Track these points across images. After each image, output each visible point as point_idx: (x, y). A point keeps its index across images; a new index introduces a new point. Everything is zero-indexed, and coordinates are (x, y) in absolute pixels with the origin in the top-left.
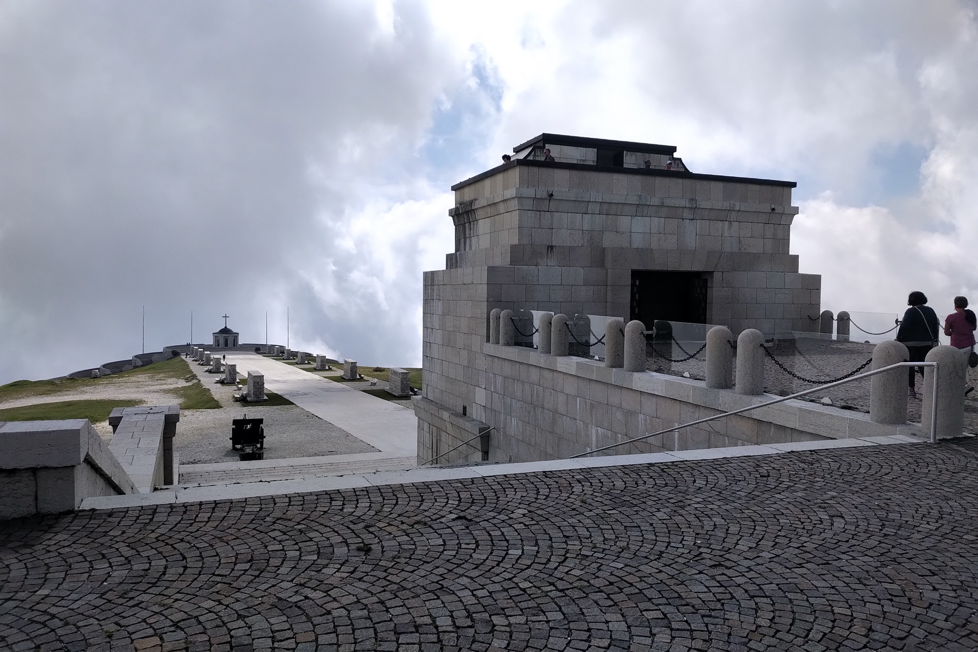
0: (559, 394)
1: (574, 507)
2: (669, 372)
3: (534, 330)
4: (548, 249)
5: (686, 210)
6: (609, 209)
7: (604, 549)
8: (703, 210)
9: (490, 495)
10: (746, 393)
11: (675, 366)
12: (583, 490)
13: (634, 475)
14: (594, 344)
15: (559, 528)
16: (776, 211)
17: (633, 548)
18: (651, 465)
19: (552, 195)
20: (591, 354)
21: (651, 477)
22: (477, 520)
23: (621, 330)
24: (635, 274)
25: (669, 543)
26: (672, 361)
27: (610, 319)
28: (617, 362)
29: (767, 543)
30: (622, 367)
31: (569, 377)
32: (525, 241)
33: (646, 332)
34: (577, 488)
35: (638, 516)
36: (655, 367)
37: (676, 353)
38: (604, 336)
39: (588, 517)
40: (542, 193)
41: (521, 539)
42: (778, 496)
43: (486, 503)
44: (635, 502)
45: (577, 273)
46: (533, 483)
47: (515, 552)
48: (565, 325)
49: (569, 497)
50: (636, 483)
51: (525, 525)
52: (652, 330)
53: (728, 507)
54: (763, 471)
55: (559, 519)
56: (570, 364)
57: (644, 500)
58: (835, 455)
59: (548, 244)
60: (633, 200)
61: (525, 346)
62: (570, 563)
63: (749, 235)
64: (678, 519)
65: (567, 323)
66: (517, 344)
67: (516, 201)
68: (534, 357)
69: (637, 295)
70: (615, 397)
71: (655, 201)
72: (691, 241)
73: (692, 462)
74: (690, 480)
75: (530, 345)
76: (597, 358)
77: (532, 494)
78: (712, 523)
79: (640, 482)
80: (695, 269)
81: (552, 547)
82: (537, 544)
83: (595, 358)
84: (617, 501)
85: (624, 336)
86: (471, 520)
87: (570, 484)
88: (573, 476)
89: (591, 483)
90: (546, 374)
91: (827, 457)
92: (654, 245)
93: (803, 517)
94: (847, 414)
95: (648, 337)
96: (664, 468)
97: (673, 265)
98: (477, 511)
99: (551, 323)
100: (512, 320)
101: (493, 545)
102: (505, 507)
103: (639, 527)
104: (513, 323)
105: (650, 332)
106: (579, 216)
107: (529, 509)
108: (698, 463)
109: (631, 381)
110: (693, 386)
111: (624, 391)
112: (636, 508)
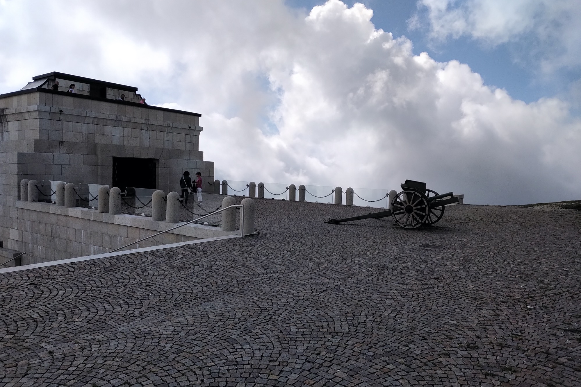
0: (70, 229)
1: (87, 274)
2: (134, 214)
3: (52, 193)
4: (60, 143)
5: (143, 125)
6: (98, 121)
7: (102, 286)
8: (153, 126)
9: (45, 274)
10: (171, 222)
11: (137, 211)
12: (91, 268)
13: (114, 260)
14: (91, 201)
15: (81, 282)
16: (191, 128)
17: (114, 285)
18: (123, 255)
19: (61, 111)
20: (90, 206)
21: (123, 260)
22: (41, 284)
23: (107, 192)
24: (115, 159)
25: (129, 281)
26: (135, 208)
27: (101, 187)
28: (105, 209)
29: (168, 277)
30: (108, 212)
31: (76, 219)
32: (44, 138)
33: (121, 193)
34: (88, 267)
35: (116, 274)
36: (126, 211)
37: (138, 204)
38: (98, 195)
39: (94, 277)
40: (55, 109)
41: (64, 288)
42: (176, 261)
43: (43, 277)
44: (114, 269)
45: (79, 158)
46: (65, 268)
47: (61, 292)
48: (73, 189)
49: (84, 271)
50: (116, 263)
51: (64, 283)
52: (125, 192)
53: (154, 267)
54: (172, 253)
55: (80, 279)
56: (77, 212)
57: (119, 268)
58: (203, 245)
59: (59, 140)
60: (113, 117)
61: (46, 202)
62: (87, 292)
63: (178, 140)
64: (134, 273)
65: (75, 188)
66: (40, 201)
67: (37, 113)
68: (52, 209)
69: (116, 171)
70: (104, 229)
71: (126, 119)
72: (147, 143)
73: (142, 252)
74: (140, 260)
75: (50, 201)
76: (93, 207)
77: (66, 272)
78: (147, 273)
79: (118, 262)
80: (149, 157)
81: (79, 288)
82: (71, 288)
83: (92, 208)
84: (107, 270)
85: (109, 195)
86: (37, 284)
87: (84, 266)
88: (85, 263)
89: (95, 265)
90: (62, 218)
91: (199, 246)
92: (126, 143)
93: (184, 267)
94: (214, 228)
95: (122, 196)
96: (128, 256)
97: (136, 155)
98: (39, 281)
99: (64, 188)
100: (37, 187)
101: (51, 291)
102: (53, 278)
103: (117, 278)
104: (38, 188)
105: (123, 193)
106: (80, 124)
107: (66, 277)
108: (144, 253)
109: (114, 219)
110: (146, 220)
111: (110, 226)
112: (115, 272)
